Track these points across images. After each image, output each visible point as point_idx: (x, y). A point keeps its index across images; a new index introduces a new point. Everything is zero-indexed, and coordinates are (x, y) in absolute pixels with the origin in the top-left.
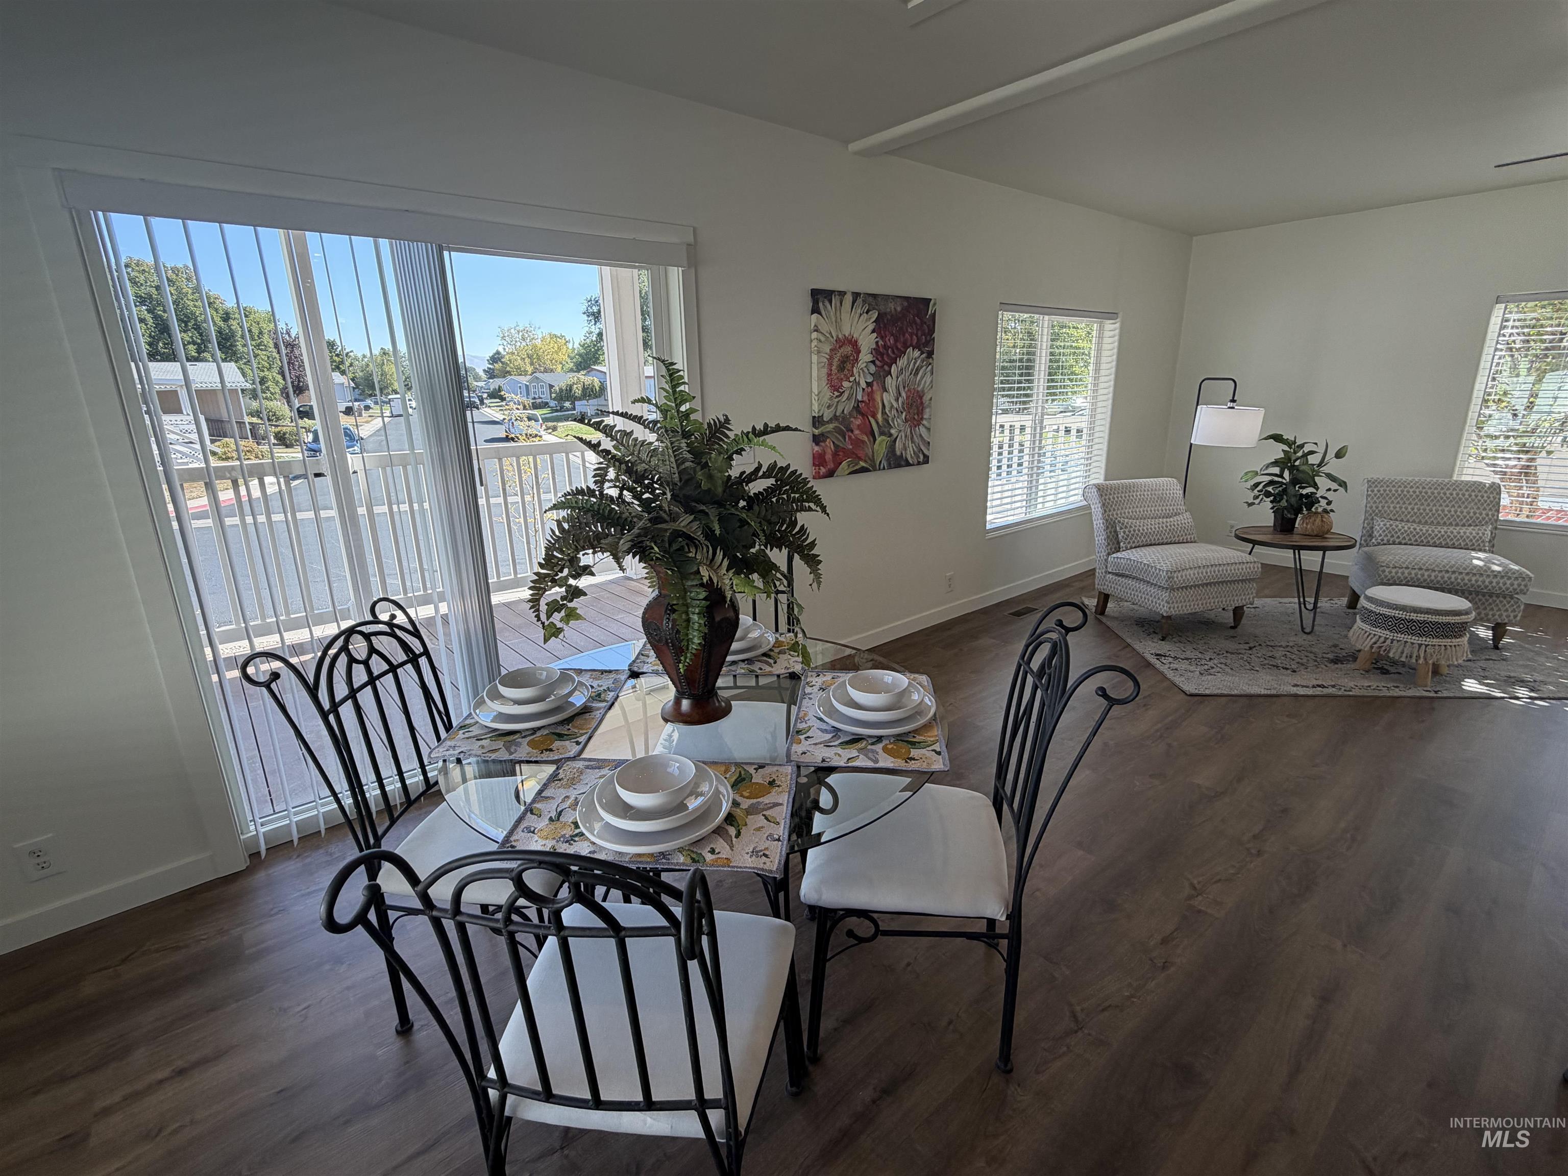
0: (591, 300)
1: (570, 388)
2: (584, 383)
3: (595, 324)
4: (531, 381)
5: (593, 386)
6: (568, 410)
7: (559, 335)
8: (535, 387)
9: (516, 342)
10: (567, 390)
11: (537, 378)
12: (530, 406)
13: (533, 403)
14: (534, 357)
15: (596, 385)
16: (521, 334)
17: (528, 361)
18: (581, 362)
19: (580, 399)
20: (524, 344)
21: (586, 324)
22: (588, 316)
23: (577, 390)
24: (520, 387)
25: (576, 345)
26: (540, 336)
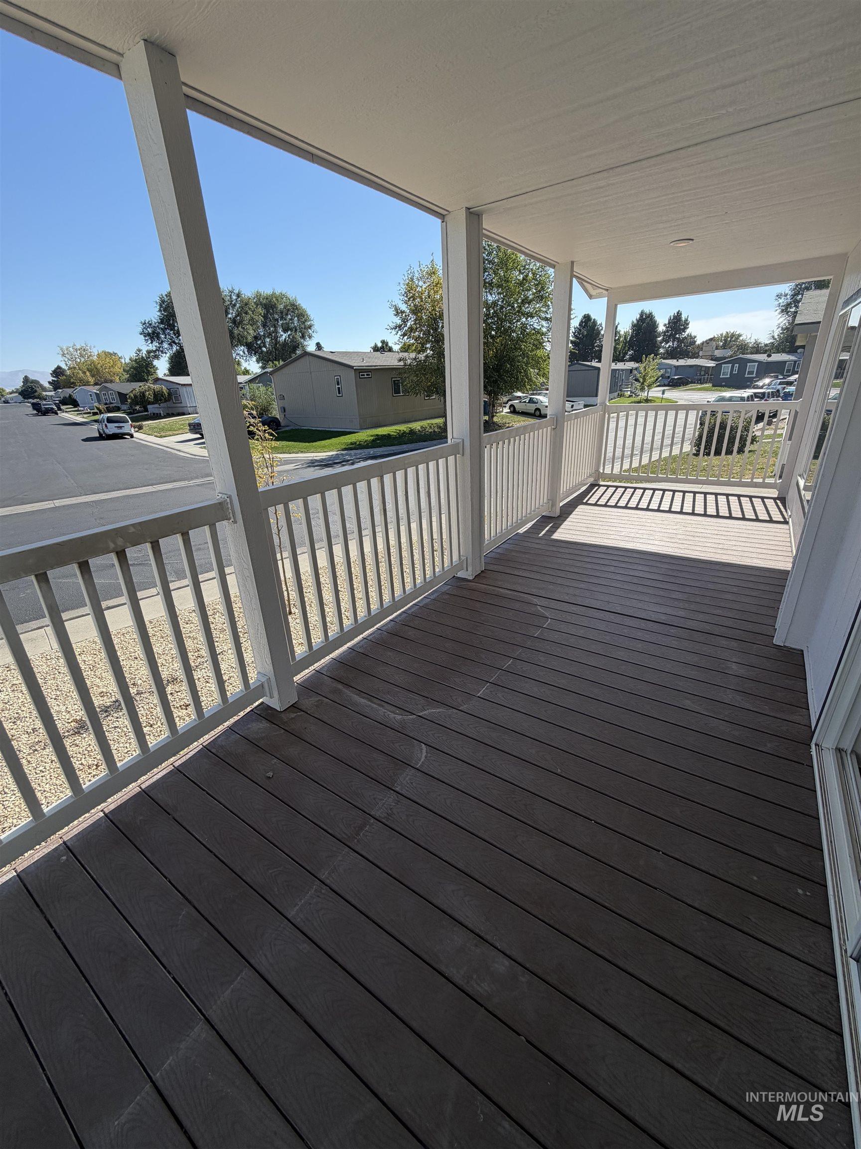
0: (145, 323)
1: (143, 394)
2: (154, 389)
3: (152, 343)
4: (99, 390)
5: (163, 392)
6: (139, 412)
7: (112, 352)
8: (105, 394)
9: (76, 358)
10: (140, 396)
11: (106, 387)
12: (105, 410)
13: (106, 408)
14: (94, 370)
15: (165, 391)
16: (79, 352)
17: (88, 374)
18: (136, 374)
19: (153, 403)
20: (83, 360)
21: (144, 343)
22: (145, 336)
23: (149, 395)
24: (91, 395)
25: (128, 361)
26: (96, 354)
